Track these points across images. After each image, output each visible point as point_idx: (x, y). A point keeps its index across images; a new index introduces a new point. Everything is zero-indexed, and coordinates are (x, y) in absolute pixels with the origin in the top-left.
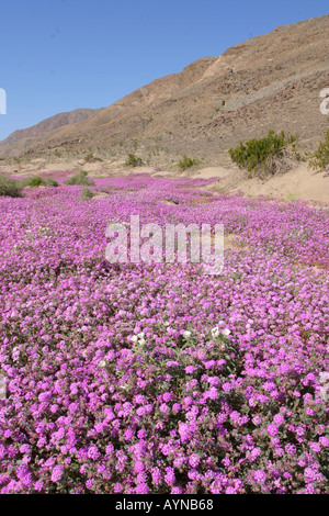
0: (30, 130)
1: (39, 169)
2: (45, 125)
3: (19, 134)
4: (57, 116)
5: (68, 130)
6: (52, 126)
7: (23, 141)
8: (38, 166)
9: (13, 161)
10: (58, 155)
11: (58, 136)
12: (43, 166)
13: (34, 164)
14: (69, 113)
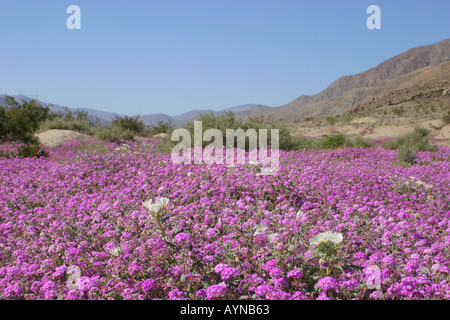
0: (363, 75)
1: (363, 133)
2: (388, 67)
3: (346, 82)
4: (410, 53)
5: (427, 74)
6: (400, 69)
7: (350, 94)
8: (361, 130)
9: (324, 122)
10: (399, 112)
11: (409, 84)
12: (371, 129)
13: (357, 126)
14: (430, 48)
